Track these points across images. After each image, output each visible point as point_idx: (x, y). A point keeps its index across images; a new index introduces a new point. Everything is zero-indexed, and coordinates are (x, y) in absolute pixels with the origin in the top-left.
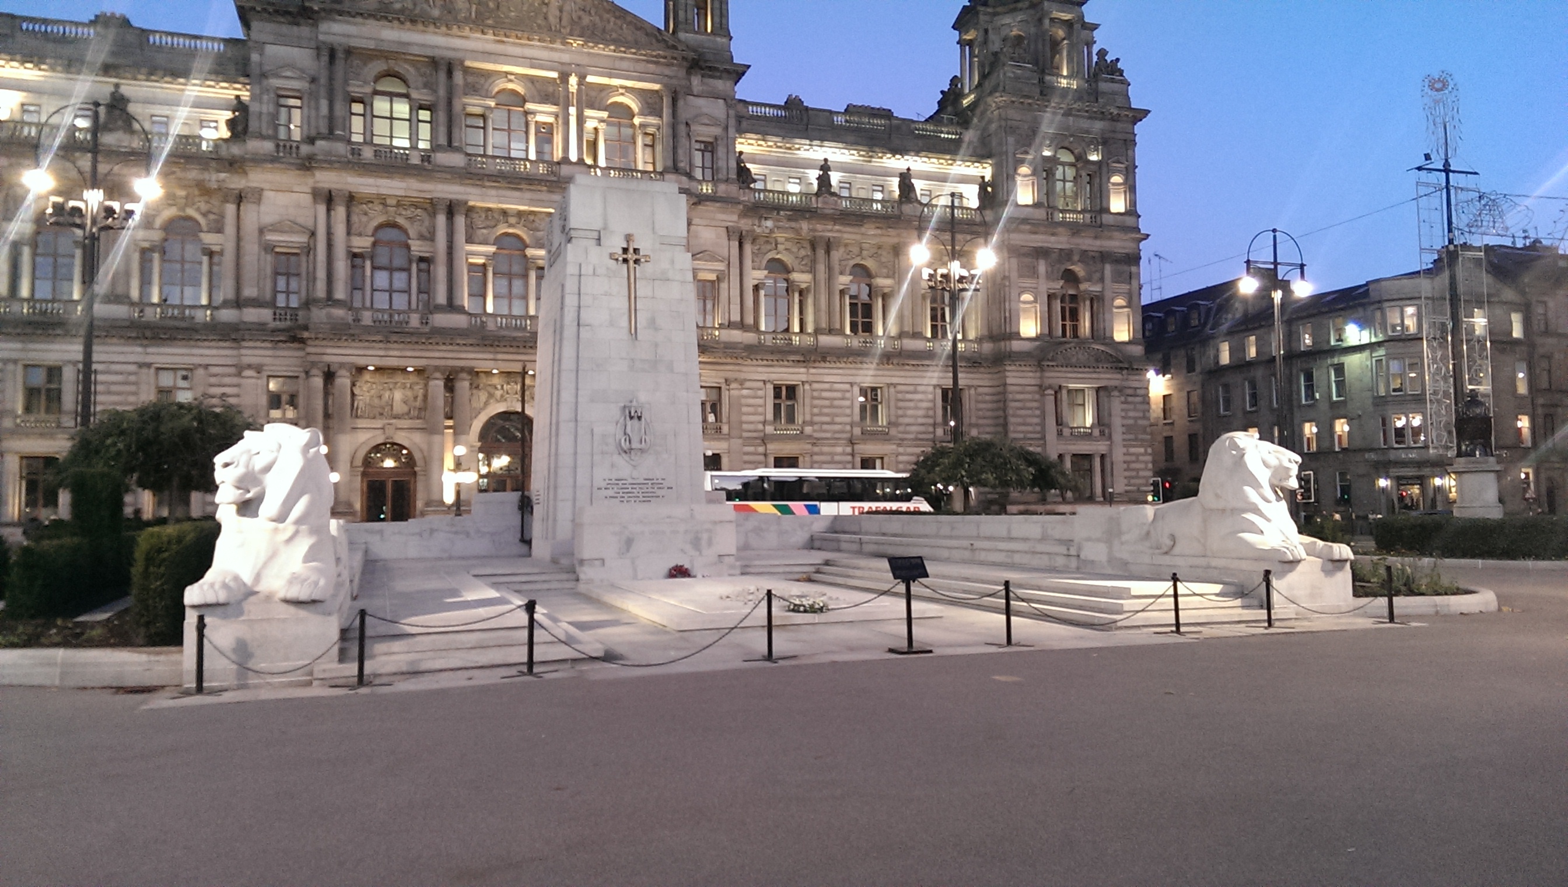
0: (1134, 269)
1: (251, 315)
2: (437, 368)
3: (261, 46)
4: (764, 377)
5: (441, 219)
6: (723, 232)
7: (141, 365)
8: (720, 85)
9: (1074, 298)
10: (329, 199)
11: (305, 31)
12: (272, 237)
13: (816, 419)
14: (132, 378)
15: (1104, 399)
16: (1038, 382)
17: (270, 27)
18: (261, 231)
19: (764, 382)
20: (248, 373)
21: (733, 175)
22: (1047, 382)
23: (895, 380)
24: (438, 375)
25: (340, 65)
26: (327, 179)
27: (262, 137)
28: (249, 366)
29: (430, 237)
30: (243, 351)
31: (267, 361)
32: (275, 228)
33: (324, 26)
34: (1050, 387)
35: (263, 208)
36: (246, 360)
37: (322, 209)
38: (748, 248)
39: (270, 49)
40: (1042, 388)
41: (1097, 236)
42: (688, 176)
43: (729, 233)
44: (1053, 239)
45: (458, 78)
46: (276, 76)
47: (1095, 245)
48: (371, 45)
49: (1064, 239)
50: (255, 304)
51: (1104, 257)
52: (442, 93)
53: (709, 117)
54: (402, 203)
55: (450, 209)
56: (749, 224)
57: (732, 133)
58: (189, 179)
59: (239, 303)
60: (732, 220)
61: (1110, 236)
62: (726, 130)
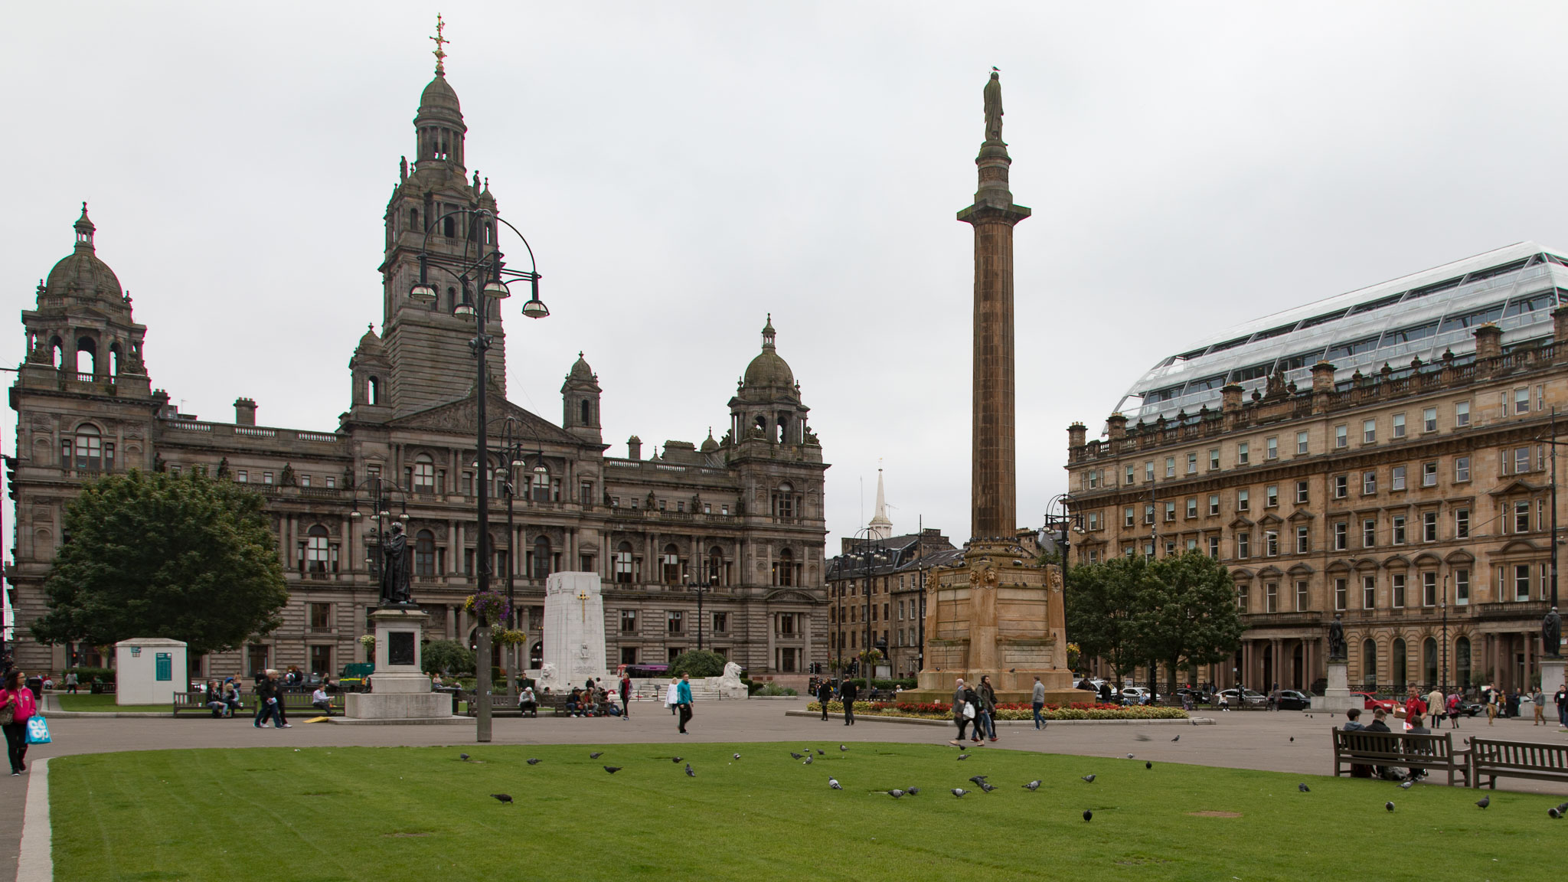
0: (821, 549)
1: (359, 578)
2: (452, 605)
3: (360, 442)
4: (618, 607)
6: (596, 532)
7: (306, 602)
8: (595, 454)
9: (789, 564)
11: (382, 434)
13: (645, 628)
14: (302, 608)
15: (802, 619)
16: (765, 610)
17: (364, 433)
19: (618, 609)
20: (359, 606)
21: (602, 502)
22: (770, 610)
23: (688, 608)
24: (452, 608)
25: (402, 453)
27: (363, 489)
28: (359, 603)
29: (446, 538)
30: (356, 595)
31: (367, 600)
34: (772, 613)
35: (364, 524)
36: (357, 600)
38: (609, 539)
39: (364, 444)
40: (768, 615)
41: (801, 532)
42: (578, 504)
43: (600, 532)
44: (776, 534)
45: (460, 457)
46: (368, 458)
47: (799, 537)
48: (418, 443)
49: (782, 534)
50: (362, 572)
51: (805, 543)
52: (452, 465)
53: (588, 471)
54: (432, 521)
55: (457, 525)
56: (610, 527)
57: (601, 479)
58: (325, 510)
59: (352, 572)
60: (601, 525)
61: (808, 532)
62: (598, 477)
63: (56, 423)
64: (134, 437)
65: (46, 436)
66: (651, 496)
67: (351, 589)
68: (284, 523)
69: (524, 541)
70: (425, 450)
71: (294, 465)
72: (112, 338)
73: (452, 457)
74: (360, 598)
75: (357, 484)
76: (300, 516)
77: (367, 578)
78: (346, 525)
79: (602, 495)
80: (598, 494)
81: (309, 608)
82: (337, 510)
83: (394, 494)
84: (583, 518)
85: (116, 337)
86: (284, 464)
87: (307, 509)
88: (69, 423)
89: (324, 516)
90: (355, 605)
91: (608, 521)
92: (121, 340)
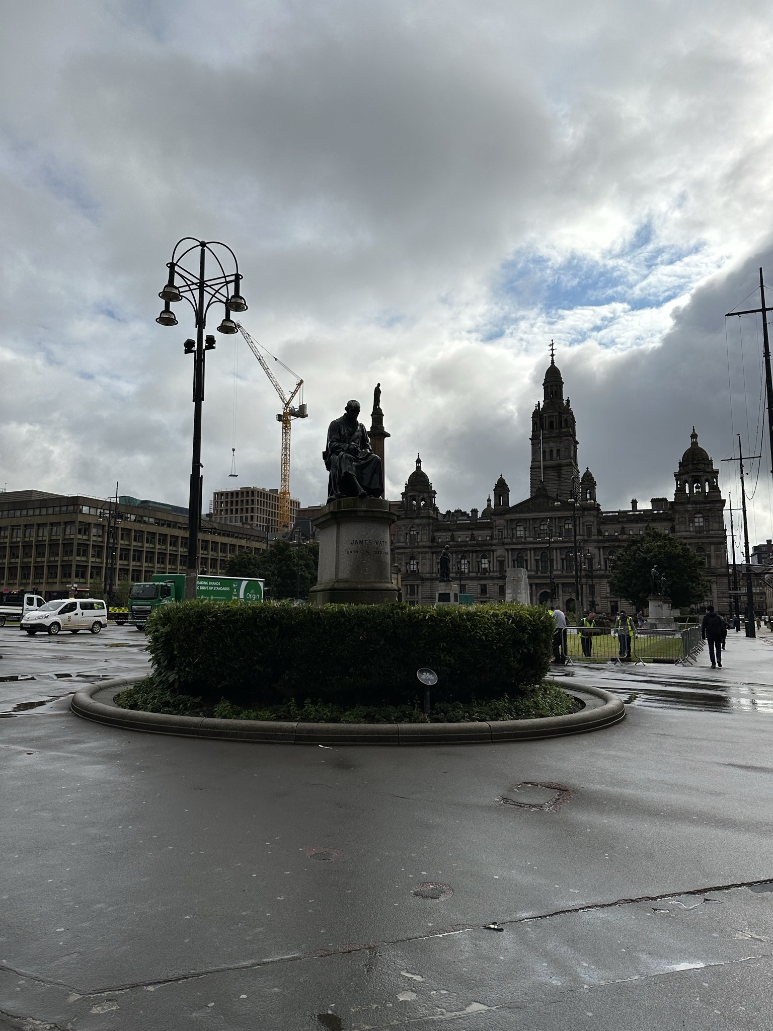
1: (495, 574)
3: (495, 521)
5: (529, 552)
6: (594, 547)
7: (478, 584)
10: (507, 550)
11: (502, 516)
12: (498, 558)
17: (496, 517)
18: (497, 558)
21: (596, 533)
25: (509, 523)
26: (507, 547)
27: (496, 539)
29: (527, 556)
32: (499, 557)
33: (505, 516)
36: (495, 583)
37: (506, 552)
38: (601, 550)
39: (497, 521)
41: (708, 538)
42: (583, 535)
43: (596, 547)
44: (692, 540)
45: (531, 522)
46: (498, 526)
47: (708, 540)
48: (514, 518)
49: (696, 540)
50: (496, 572)
51: (711, 543)
52: (528, 525)
53: (588, 520)
54: (521, 549)
55: (530, 550)
56: (601, 544)
57: (595, 523)
58: (485, 548)
59: (494, 571)
60: (596, 544)
61: (713, 537)
62: (593, 522)
63: (404, 528)
64: (424, 530)
65: (401, 532)
66: (623, 528)
67: (492, 578)
68: (471, 554)
69: (558, 554)
70: (519, 520)
71: (474, 532)
72: (422, 496)
73: (528, 522)
74: (496, 581)
75: (494, 537)
76: (476, 551)
77: (498, 574)
78: (491, 553)
79: (596, 530)
80: (594, 530)
81: (479, 586)
82: (488, 548)
83: (506, 540)
84: (585, 541)
85: (423, 496)
86: (470, 533)
87: (478, 549)
88: (407, 528)
89: (485, 550)
90: (494, 584)
91: (599, 541)
92: (425, 497)
